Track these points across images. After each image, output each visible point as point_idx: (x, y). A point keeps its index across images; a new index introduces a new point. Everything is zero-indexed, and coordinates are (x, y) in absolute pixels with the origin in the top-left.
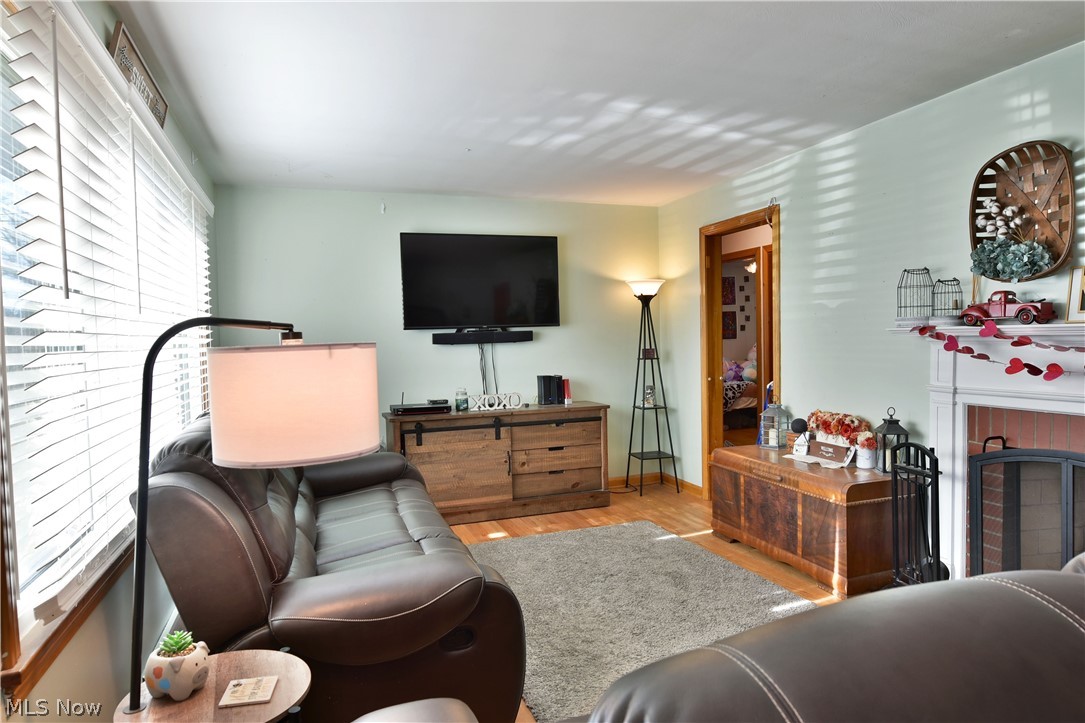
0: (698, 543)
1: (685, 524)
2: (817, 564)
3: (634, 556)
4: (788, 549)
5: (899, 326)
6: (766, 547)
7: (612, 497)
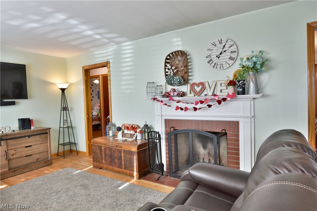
0: (89, 172)
1: (83, 166)
2: (129, 170)
3: (66, 182)
4: (119, 168)
5: (148, 98)
6: (112, 168)
7: (53, 161)
